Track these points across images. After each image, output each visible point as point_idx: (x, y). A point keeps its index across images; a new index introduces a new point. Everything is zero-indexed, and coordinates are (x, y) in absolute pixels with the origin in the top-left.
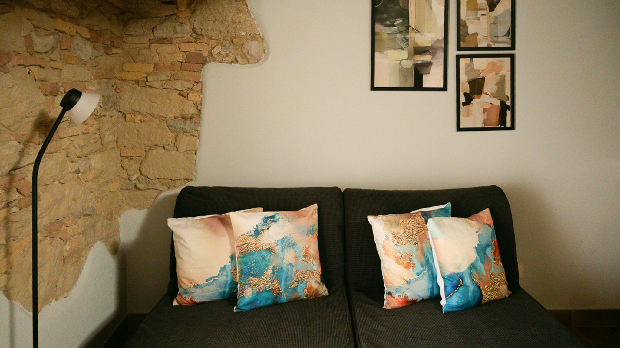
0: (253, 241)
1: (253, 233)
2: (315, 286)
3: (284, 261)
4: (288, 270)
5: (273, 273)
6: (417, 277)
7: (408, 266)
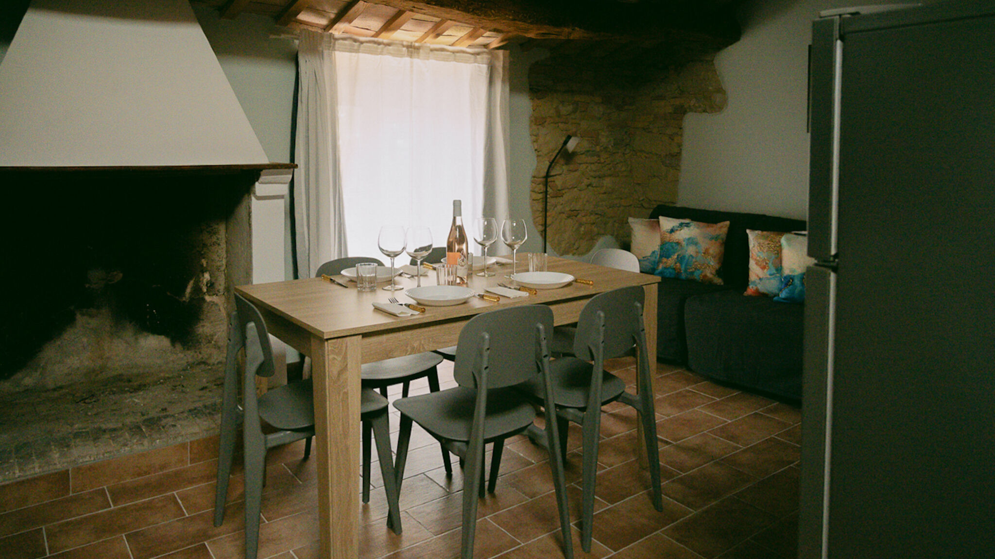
0: (668, 235)
1: (669, 231)
2: (709, 275)
3: (687, 253)
4: (689, 259)
5: (678, 258)
6: (769, 276)
7: (763, 268)
